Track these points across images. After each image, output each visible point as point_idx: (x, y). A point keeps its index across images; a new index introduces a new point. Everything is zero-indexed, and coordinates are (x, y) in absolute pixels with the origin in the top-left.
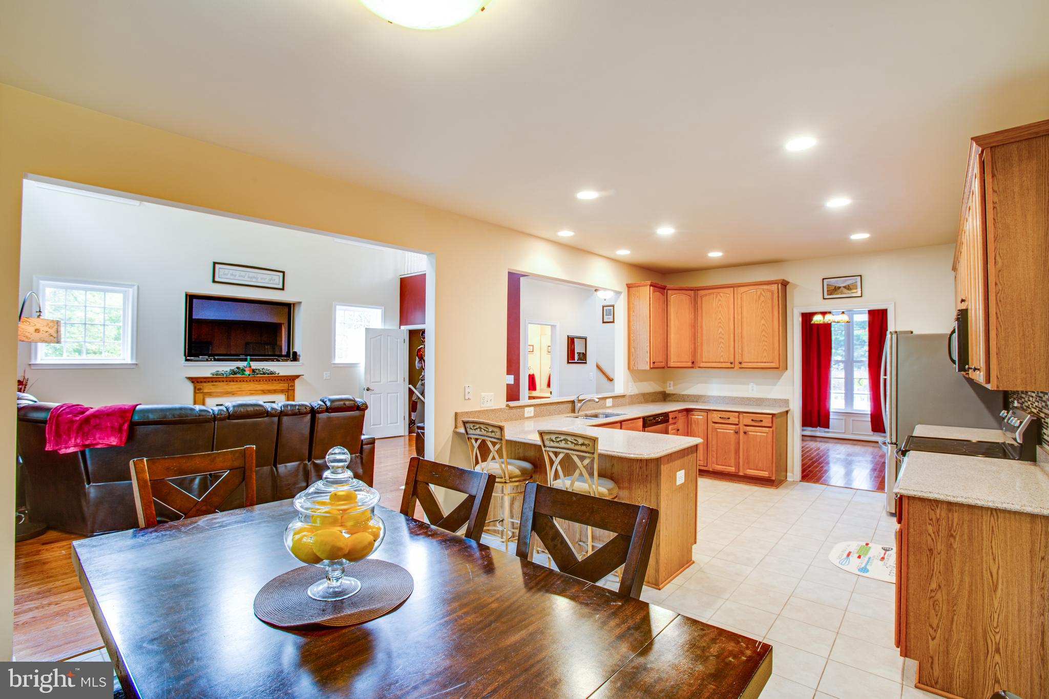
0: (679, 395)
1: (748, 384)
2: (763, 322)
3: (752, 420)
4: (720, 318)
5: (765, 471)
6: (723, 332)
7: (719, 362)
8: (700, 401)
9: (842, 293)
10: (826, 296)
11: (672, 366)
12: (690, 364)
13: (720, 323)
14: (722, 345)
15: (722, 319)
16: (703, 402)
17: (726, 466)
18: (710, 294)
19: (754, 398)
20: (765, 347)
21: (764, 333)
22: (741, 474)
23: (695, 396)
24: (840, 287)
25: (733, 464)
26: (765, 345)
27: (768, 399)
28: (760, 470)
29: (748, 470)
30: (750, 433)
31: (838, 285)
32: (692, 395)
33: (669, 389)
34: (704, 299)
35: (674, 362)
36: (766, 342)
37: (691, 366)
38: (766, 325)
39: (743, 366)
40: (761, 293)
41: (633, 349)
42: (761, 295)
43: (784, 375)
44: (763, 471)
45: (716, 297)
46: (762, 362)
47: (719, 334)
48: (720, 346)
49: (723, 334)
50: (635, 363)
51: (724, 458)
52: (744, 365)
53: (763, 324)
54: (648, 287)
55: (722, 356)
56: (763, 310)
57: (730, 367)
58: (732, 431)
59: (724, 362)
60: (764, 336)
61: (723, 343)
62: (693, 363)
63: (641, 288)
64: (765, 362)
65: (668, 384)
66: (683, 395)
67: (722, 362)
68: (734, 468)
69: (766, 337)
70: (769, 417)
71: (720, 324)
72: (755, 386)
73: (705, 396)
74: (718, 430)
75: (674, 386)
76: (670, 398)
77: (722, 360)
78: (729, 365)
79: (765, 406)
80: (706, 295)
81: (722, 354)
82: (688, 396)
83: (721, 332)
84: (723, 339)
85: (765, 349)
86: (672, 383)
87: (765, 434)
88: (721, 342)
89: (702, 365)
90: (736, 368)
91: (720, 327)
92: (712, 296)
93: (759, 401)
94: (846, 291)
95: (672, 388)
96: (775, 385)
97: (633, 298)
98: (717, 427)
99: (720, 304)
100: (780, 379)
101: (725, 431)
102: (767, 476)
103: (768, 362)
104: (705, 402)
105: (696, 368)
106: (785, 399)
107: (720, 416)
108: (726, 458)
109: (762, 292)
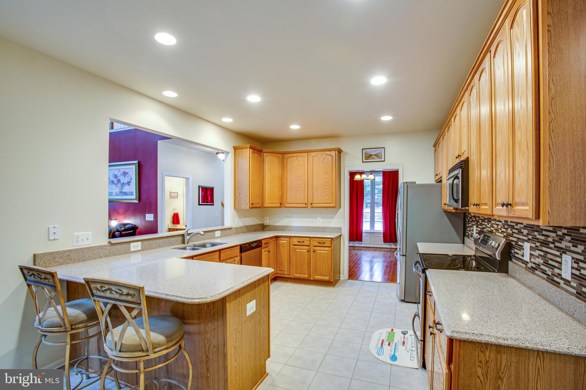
0: (273, 226)
1: (317, 218)
2: (326, 176)
3: (319, 243)
4: (299, 174)
5: (327, 276)
6: (300, 183)
7: (298, 203)
8: (286, 230)
9: (373, 159)
10: (364, 161)
11: (266, 206)
12: (278, 205)
13: (299, 176)
14: (300, 191)
15: (300, 173)
16: (288, 231)
17: (302, 274)
18: (292, 157)
19: (320, 227)
20: (327, 193)
21: (326, 184)
22: (312, 279)
23: (282, 226)
24: (372, 155)
25: (306, 272)
26: (327, 192)
27: (329, 227)
28: (324, 276)
29: (316, 276)
30: (317, 251)
31: (371, 154)
32: (281, 226)
33: (266, 222)
34: (288, 160)
35: (267, 203)
36: (328, 189)
37: (279, 206)
38: (328, 178)
39: (313, 206)
40: (325, 157)
41: (238, 194)
42: (325, 158)
43: (339, 211)
44: (325, 276)
45: (296, 159)
46: (325, 203)
47: (298, 184)
48: (299, 193)
49: (300, 184)
50: (239, 204)
51: (301, 269)
52: (314, 205)
53: (326, 178)
54: (249, 149)
55: (300, 199)
56: (326, 168)
57: (305, 206)
58: (306, 251)
59: (301, 204)
60: (326, 185)
61: (300, 190)
62: (281, 204)
63: (243, 149)
64: (327, 203)
65: (265, 219)
66: (275, 226)
67: (300, 204)
68: (307, 275)
69: (328, 186)
70: (329, 241)
71: (299, 178)
72: (321, 219)
73: (290, 226)
74: (297, 250)
75: (269, 220)
76: (267, 228)
77: (300, 202)
78: (304, 205)
79: (327, 232)
80: (289, 157)
81: (300, 198)
82: (279, 226)
83: (299, 183)
84: (301, 187)
85: (327, 194)
86: (268, 218)
87: (327, 252)
88: (299, 190)
89: (287, 205)
90: (308, 208)
91: (299, 179)
92: (293, 158)
93: (323, 229)
94: (375, 157)
95: (268, 221)
96: (333, 218)
97: (238, 157)
98: (295, 248)
99: (299, 164)
100: (336, 214)
101: (301, 250)
102: (328, 279)
103: (329, 203)
104: (289, 231)
105: (283, 208)
106: (339, 228)
107: (298, 240)
108: (302, 269)
109: (326, 156)
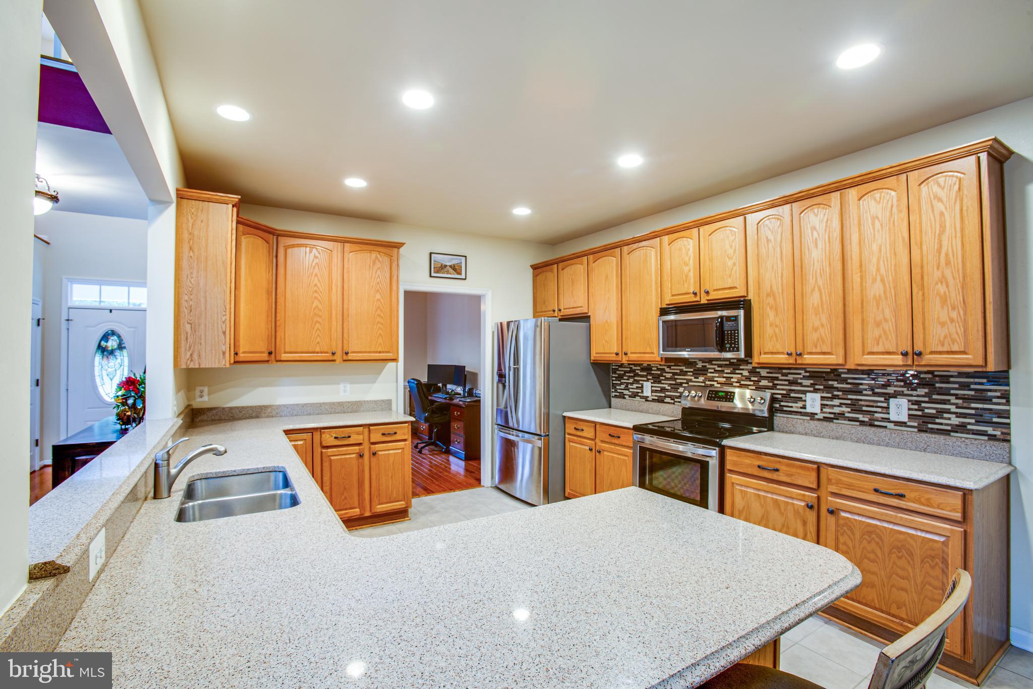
0: (224, 409)
1: (339, 384)
2: (378, 296)
3: (383, 434)
4: (316, 285)
5: (401, 501)
6: (320, 306)
7: (314, 352)
8: (263, 415)
9: (448, 272)
10: (433, 274)
12: (265, 356)
13: (316, 291)
14: (318, 326)
15: (319, 285)
17: (346, 509)
18: (299, 246)
19: (349, 402)
20: (380, 331)
21: (379, 312)
22: (367, 514)
23: (252, 408)
24: (446, 266)
25: (356, 504)
26: (380, 328)
27: (367, 401)
28: (395, 502)
29: (378, 507)
30: (380, 453)
31: (444, 263)
32: (248, 407)
33: (199, 400)
34: (290, 251)
36: (382, 324)
37: (267, 359)
38: (382, 301)
39: (350, 358)
40: (376, 257)
42: (377, 260)
43: (385, 370)
44: (398, 501)
45: (311, 252)
46: (376, 352)
47: (314, 309)
48: (316, 328)
49: (320, 310)
50: (192, 355)
51: (343, 497)
52: (351, 356)
53: (378, 300)
54: (230, 206)
55: (318, 343)
56: (378, 279)
57: (330, 359)
58: (354, 456)
59: (321, 353)
60: (379, 315)
61: (319, 323)
62: (270, 353)
63: (211, 204)
64: (380, 352)
65: (197, 393)
66: (231, 408)
67: (317, 353)
68: (357, 510)
69: (382, 317)
71: (315, 294)
72: (348, 386)
73: (273, 406)
74: (332, 458)
75: (209, 394)
76: (204, 417)
77: (318, 349)
78: (328, 356)
80: (293, 246)
81: (318, 339)
82: (241, 409)
83: (317, 307)
84: (320, 317)
85: (380, 334)
86: (206, 389)
87: (400, 451)
88: (317, 322)
89: (284, 356)
90: (337, 362)
91: (316, 298)
92: (303, 249)
94: (451, 270)
95: (206, 398)
96: (374, 382)
97: (191, 221)
98: (329, 454)
99: (317, 263)
100: (380, 373)
101: (343, 457)
102: (404, 506)
103: (383, 352)
105: (272, 363)
106: (388, 400)
107: (334, 435)
108: (346, 498)
109: (378, 256)
